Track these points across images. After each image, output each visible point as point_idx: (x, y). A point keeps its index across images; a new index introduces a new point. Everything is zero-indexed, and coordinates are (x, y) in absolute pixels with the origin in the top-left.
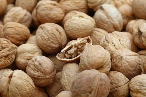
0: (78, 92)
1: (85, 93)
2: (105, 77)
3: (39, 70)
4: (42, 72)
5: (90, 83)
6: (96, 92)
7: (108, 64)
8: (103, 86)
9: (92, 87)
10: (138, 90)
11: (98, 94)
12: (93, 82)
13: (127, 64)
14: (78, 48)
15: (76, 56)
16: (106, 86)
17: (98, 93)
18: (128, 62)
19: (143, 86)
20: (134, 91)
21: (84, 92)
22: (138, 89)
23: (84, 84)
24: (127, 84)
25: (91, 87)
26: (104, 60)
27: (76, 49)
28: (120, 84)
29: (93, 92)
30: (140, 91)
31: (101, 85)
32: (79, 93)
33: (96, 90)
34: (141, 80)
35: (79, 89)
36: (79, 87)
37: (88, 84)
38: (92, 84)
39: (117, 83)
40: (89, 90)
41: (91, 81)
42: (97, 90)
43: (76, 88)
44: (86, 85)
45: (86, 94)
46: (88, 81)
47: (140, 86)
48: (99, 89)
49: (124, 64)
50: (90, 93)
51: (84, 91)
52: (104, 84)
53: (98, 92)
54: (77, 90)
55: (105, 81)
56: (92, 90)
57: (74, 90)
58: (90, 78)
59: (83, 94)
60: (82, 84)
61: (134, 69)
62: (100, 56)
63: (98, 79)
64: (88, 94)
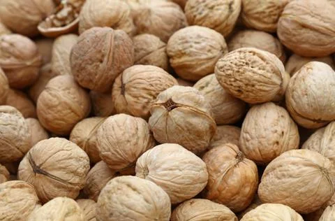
0: (81, 65)
1: (93, 62)
2: (123, 34)
3: (11, 54)
4: (17, 57)
5: (99, 45)
6: (111, 59)
7: (127, 21)
8: (121, 47)
9: (103, 51)
10: (180, 51)
11: (115, 63)
12: (103, 43)
13: (160, 19)
14: (74, 8)
15: (73, 21)
16: (126, 48)
17: (113, 61)
18: (160, 16)
19: (187, 42)
20: (175, 56)
21: (90, 62)
22: (181, 49)
23: (89, 48)
24: (163, 49)
25: (100, 51)
26: (118, 13)
27: (69, 9)
28: (151, 49)
29: (106, 59)
30: (183, 52)
31: (117, 46)
32: (83, 65)
33: (109, 55)
34: (184, 35)
35: (82, 58)
36: (80, 55)
37: (95, 48)
38: (102, 45)
39: (145, 47)
40: (99, 56)
41: (99, 42)
42: (111, 54)
43: (77, 58)
44: (92, 48)
45: (95, 64)
46: (93, 42)
47: (183, 43)
48: (114, 53)
49: (155, 21)
50: (101, 62)
51: (90, 59)
52: (122, 45)
53: (113, 58)
54: (79, 61)
55: (123, 40)
56: (103, 56)
57: (74, 63)
58: (97, 37)
59: (90, 64)
60: (86, 49)
61: (172, 26)
62: (111, 7)
63: (110, 37)
64: (98, 63)
